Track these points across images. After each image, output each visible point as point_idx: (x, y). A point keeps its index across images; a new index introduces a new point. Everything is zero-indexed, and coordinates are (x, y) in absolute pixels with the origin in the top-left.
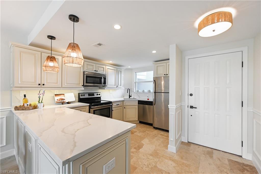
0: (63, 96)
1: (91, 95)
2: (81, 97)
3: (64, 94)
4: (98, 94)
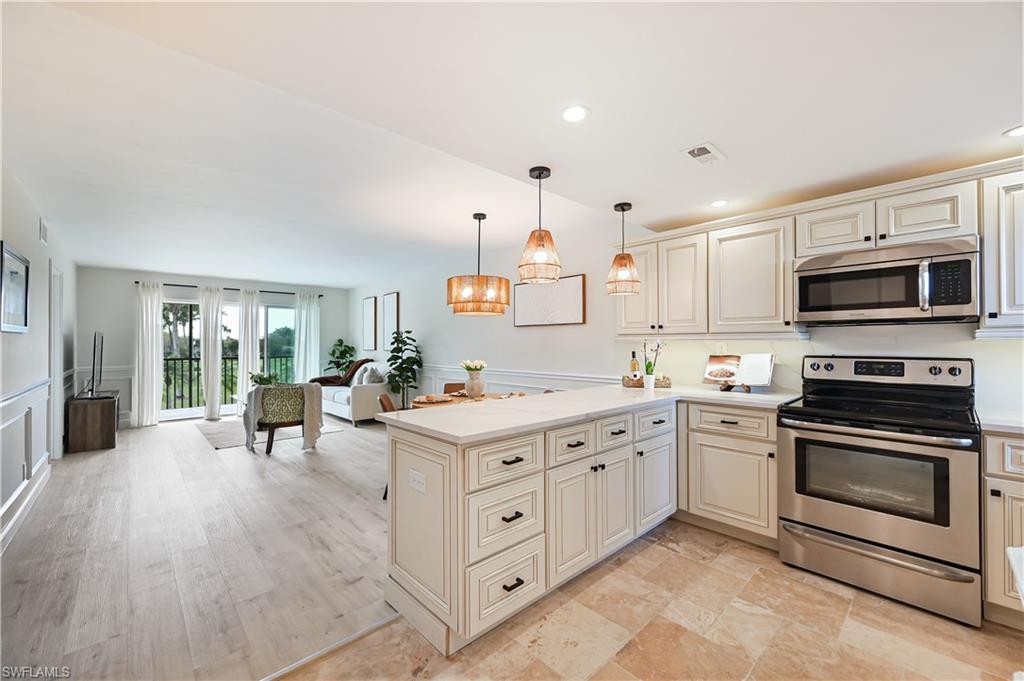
0: (731, 364)
1: (879, 369)
2: (810, 374)
3: (739, 357)
4: (945, 366)
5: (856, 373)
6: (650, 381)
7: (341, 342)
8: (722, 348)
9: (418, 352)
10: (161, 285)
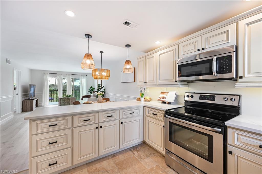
0: (166, 95)
1: (207, 98)
2: (187, 99)
3: (168, 92)
4: (229, 97)
5: (200, 99)
6: (142, 99)
7: (92, 87)
8: (164, 89)
9: (105, 90)
10: (49, 73)
